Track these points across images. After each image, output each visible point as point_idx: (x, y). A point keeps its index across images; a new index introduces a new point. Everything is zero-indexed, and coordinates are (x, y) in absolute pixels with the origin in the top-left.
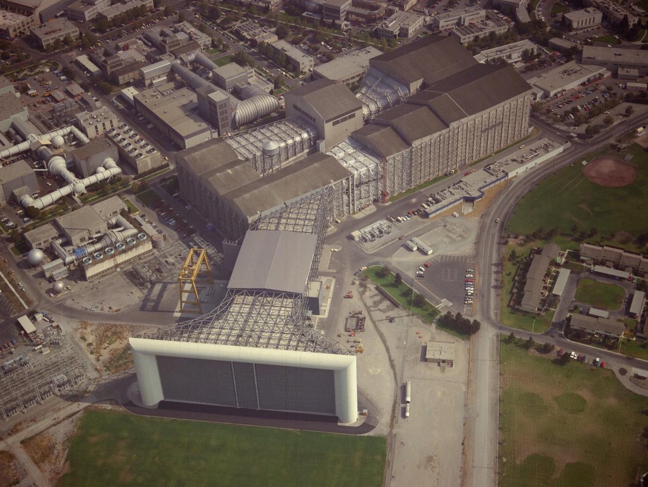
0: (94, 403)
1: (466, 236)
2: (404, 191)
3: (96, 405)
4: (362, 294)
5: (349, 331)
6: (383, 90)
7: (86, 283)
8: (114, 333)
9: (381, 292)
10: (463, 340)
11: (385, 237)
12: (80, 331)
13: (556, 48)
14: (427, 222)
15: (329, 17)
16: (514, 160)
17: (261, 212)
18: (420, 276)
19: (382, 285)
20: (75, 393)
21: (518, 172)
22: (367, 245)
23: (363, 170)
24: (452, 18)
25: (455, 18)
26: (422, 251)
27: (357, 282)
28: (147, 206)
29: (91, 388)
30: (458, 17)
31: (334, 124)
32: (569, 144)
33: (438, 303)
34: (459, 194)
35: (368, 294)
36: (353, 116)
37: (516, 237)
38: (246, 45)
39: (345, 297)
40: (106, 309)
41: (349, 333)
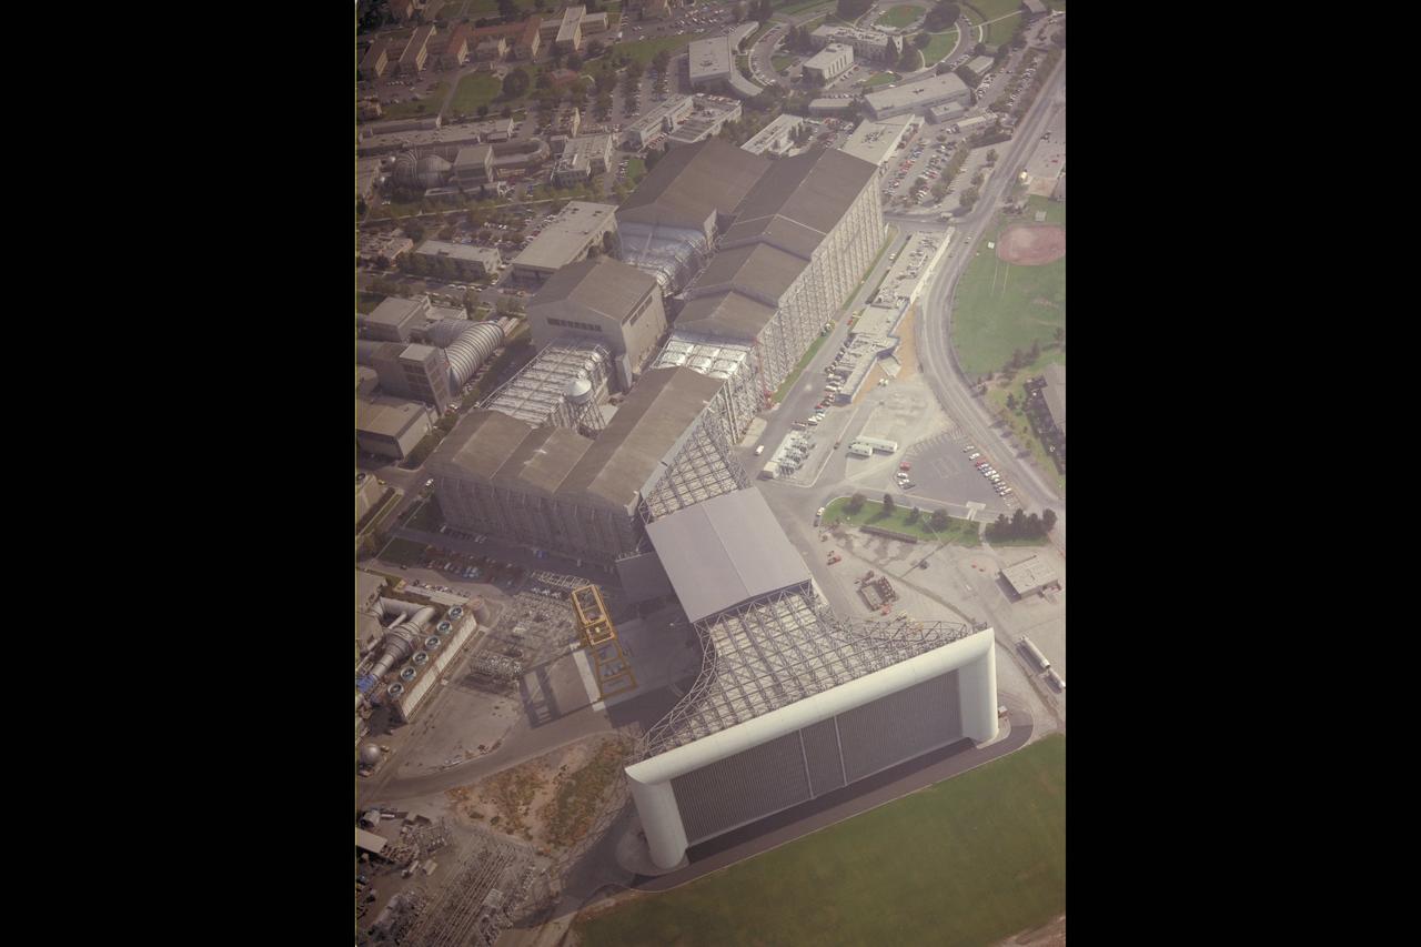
0: (580, 908)
1: (922, 405)
2: (783, 381)
3: (587, 909)
4: (849, 546)
5: (878, 608)
6: (662, 249)
7: (408, 727)
8: (521, 783)
9: (875, 533)
10: (1042, 546)
11: (813, 455)
12: (460, 806)
13: (824, 114)
14: (855, 408)
15: (471, 184)
16: (901, 278)
17: (639, 490)
18: (908, 487)
19: (867, 523)
20: (534, 908)
21: (918, 290)
22: (795, 476)
23: (734, 368)
24: (654, 124)
25: (657, 121)
26: (883, 452)
27: (829, 535)
28: (410, 566)
29: (555, 887)
30: (661, 119)
31: (632, 324)
32: (951, 230)
33: (965, 512)
34: (868, 354)
35: (856, 544)
36: (650, 300)
37: (990, 378)
38: (370, 269)
39: (829, 564)
40: (477, 754)
41: (880, 611)
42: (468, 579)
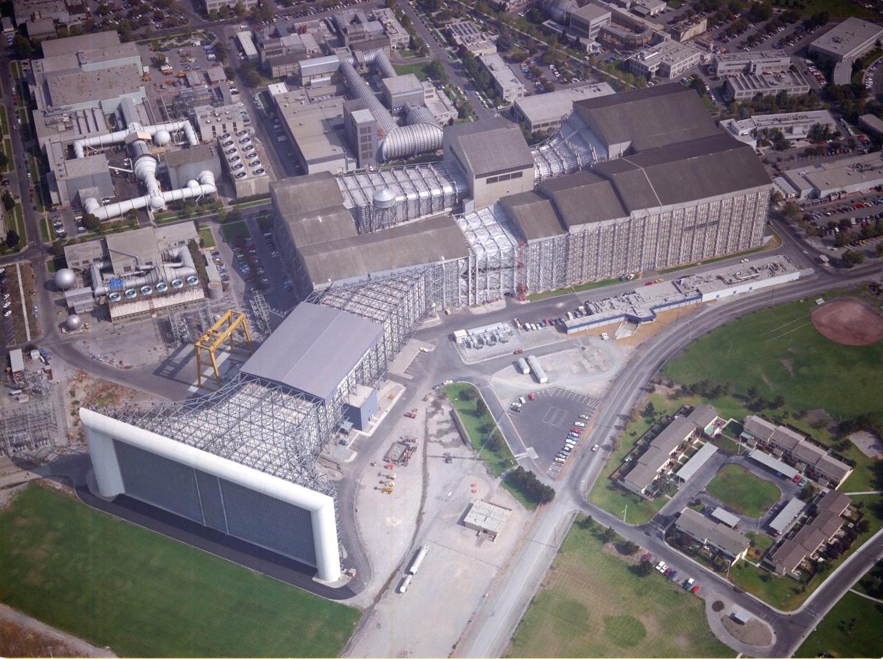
0: (45, 477)
1: (604, 368)
2: (554, 290)
3: (46, 480)
4: (430, 415)
5: (388, 461)
6: (576, 147)
7: (110, 324)
8: (110, 395)
9: (454, 420)
10: (527, 508)
11: (498, 347)
12: (74, 382)
13: (866, 129)
14: (563, 338)
15: (574, 32)
16: (719, 278)
17: (333, 280)
18: (515, 409)
19: (460, 410)
20: (30, 458)
21: (718, 295)
22: (468, 352)
24: (738, 62)
26: (535, 377)
27: (431, 399)
29: (51, 458)
30: (748, 62)
31: (488, 181)
32: (810, 271)
33: (520, 451)
34: (622, 308)
35: (437, 417)
37: (670, 386)
38: (454, 52)
39: (405, 415)
40: (116, 363)
41: (385, 463)
42: (239, 271)
